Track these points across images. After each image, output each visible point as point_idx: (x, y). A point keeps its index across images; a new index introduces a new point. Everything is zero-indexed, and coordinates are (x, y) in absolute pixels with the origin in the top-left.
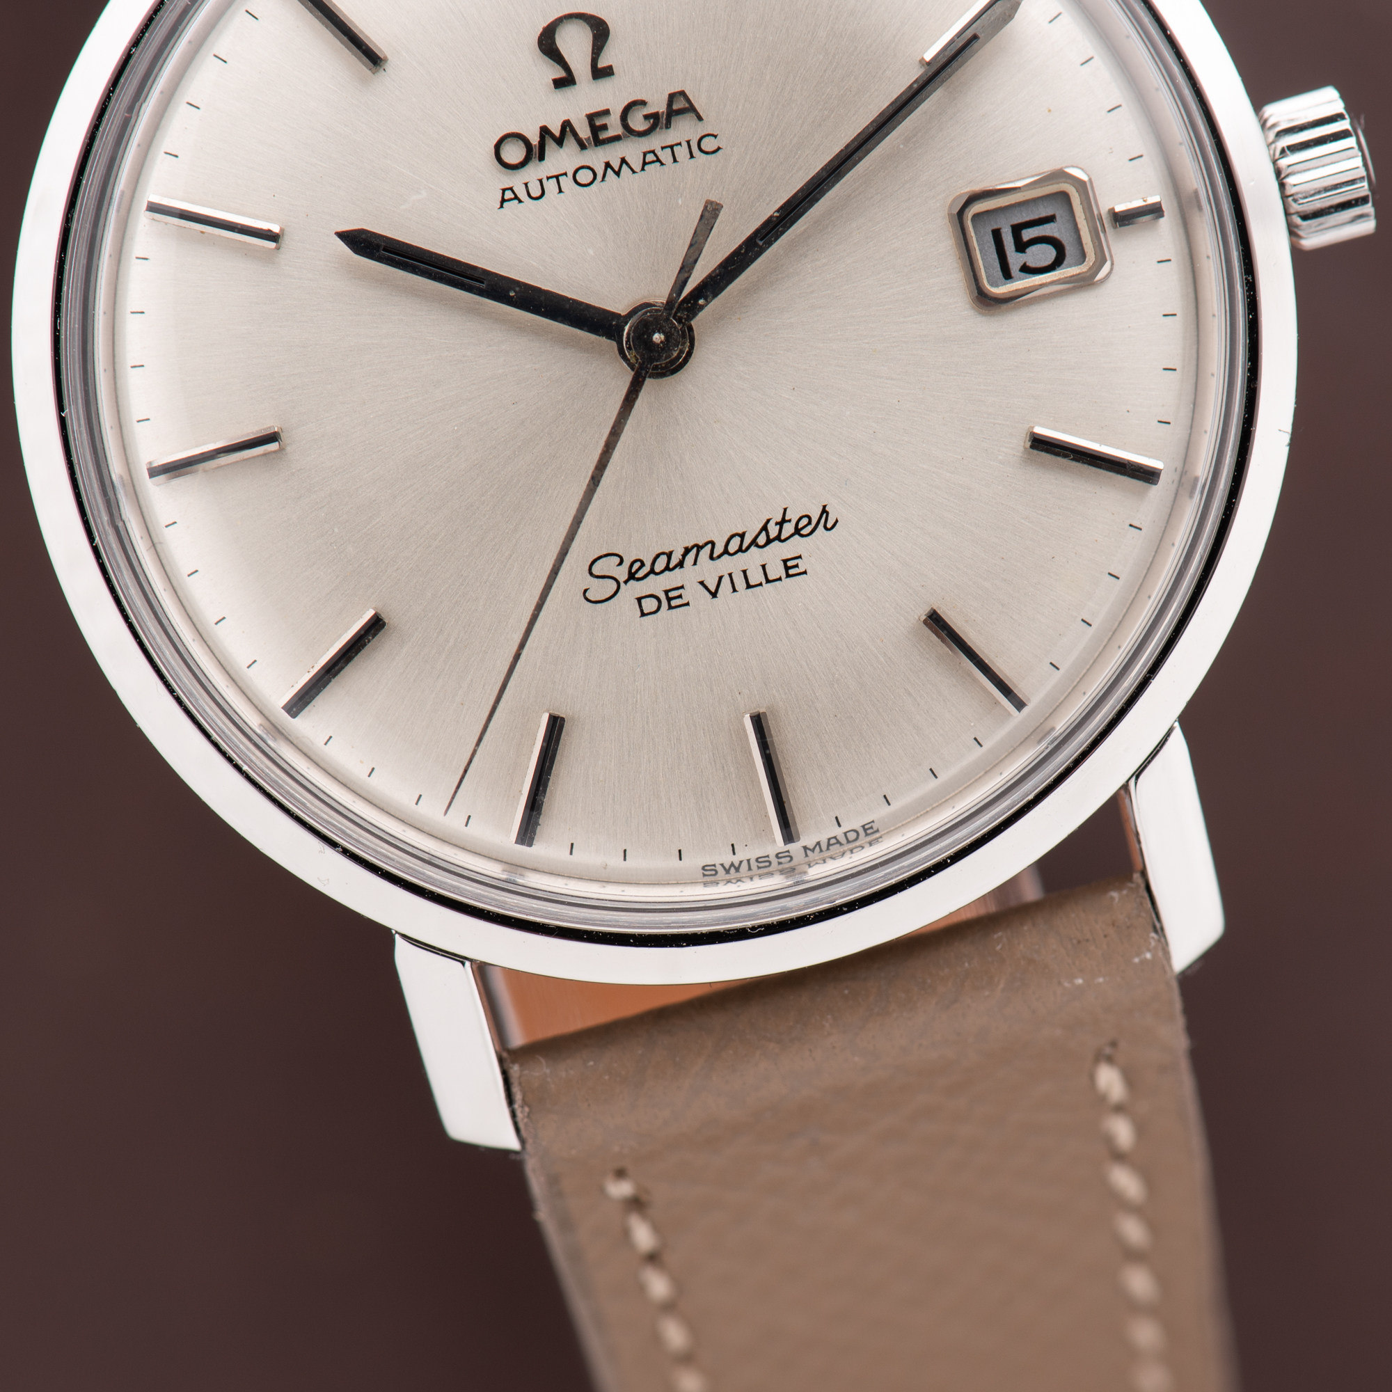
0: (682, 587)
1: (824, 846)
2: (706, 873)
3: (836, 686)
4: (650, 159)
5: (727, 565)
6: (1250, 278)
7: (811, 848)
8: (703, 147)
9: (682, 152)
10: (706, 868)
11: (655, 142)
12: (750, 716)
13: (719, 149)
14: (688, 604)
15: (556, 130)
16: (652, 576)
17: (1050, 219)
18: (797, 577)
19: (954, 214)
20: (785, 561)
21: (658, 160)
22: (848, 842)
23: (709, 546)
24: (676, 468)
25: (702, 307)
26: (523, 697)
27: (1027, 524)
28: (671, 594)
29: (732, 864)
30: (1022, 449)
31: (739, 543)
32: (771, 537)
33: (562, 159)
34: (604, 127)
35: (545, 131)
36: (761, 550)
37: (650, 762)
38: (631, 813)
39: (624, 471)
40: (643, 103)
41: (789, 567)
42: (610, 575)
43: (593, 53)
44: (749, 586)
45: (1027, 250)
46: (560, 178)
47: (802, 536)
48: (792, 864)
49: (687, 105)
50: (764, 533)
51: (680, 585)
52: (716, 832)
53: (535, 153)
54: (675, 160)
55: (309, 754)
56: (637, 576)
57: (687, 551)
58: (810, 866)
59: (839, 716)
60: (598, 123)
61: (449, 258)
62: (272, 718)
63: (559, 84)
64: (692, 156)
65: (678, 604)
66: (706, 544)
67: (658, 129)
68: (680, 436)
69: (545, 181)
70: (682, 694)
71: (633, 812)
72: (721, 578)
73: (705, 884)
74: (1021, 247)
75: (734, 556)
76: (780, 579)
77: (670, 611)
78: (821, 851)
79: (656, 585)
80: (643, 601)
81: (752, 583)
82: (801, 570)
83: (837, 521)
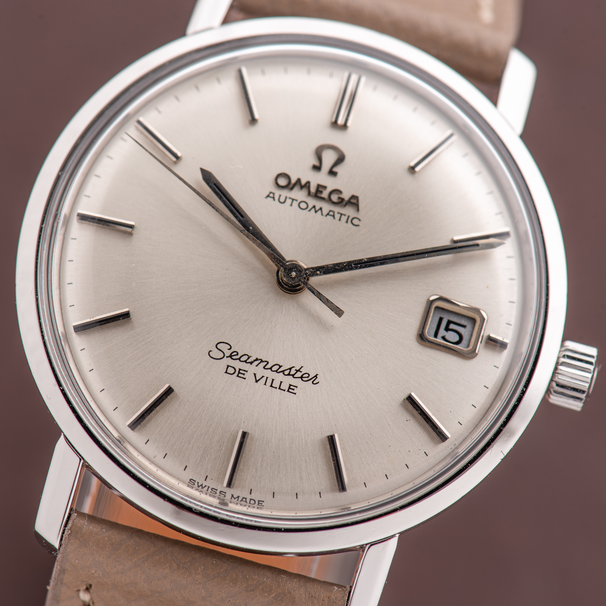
0: (247, 371)
1: (240, 499)
2: (190, 482)
3: (281, 441)
4: (331, 214)
5: (268, 373)
6: (524, 389)
7: (235, 497)
8: (353, 221)
9: (344, 218)
10: (191, 480)
11: (337, 209)
12: (243, 431)
13: (358, 226)
14: (245, 379)
16: (238, 361)
17: (464, 326)
18: (291, 394)
19: (430, 300)
20: (290, 385)
21: (334, 216)
22: (250, 503)
23: (266, 363)
24: (271, 328)
25: (317, 275)
26: (164, 375)
27: (388, 427)
28: (241, 371)
29: (202, 485)
30: (403, 399)
31: (277, 368)
32: (291, 374)
34: (321, 192)
35: (299, 180)
36: (284, 376)
37: (195, 427)
38: (176, 443)
39: (251, 317)
40: (341, 192)
41: (291, 389)
42: (223, 351)
43: (334, 164)
44: (271, 386)
45: (449, 332)
46: (294, 201)
47: (302, 380)
48: (224, 498)
49: (356, 203)
50: (289, 370)
51: (246, 370)
52: (203, 468)
53: (290, 186)
54: (340, 220)
55: (72, 351)
56: (232, 357)
57: (257, 360)
58: (231, 503)
59: (275, 453)
60: (320, 189)
62: (67, 328)
63: (314, 167)
64: (347, 222)
65: (241, 376)
66: (265, 361)
67: (340, 205)
68: (280, 317)
69: (288, 198)
70: (222, 410)
71: (177, 443)
72: (263, 377)
73: (188, 486)
74: (447, 329)
75: (273, 372)
76: (284, 390)
77: (237, 377)
78: (238, 500)
79: (238, 365)
80: (229, 367)
81: (273, 385)
82: (294, 392)
83: (318, 383)
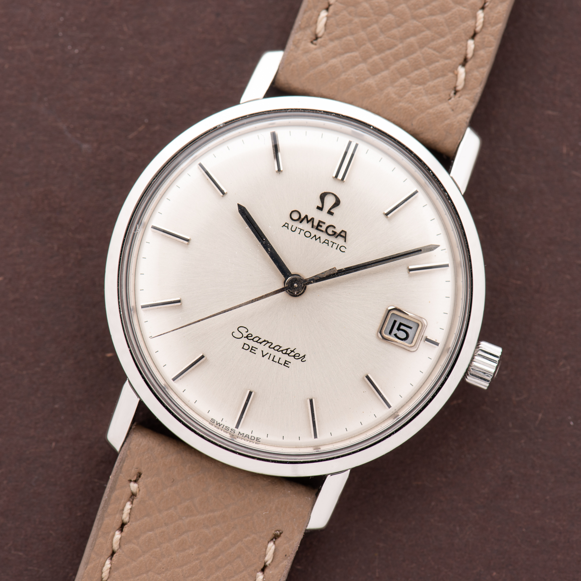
0: (257, 349)
1: (244, 436)
2: (212, 421)
3: (276, 399)
4: (326, 242)
5: (271, 351)
6: (447, 377)
7: (241, 434)
8: (341, 249)
10: (212, 419)
11: (331, 239)
12: (250, 391)
13: (344, 252)
15: (309, 219)
16: (252, 340)
17: (410, 328)
18: (286, 367)
19: (388, 310)
20: (286, 361)
21: (328, 244)
22: (251, 439)
23: (271, 344)
24: (277, 319)
25: (311, 283)
26: (200, 346)
27: (350, 396)
28: (253, 348)
29: (219, 423)
30: (362, 377)
31: (278, 348)
32: (287, 353)
33: (306, 226)
34: (321, 226)
35: (306, 217)
36: (282, 354)
37: (218, 384)
39: (264, 311)
40: (334, 227)
41: (286, 363)
42: (242, 333)
43: (332, 207)
44: (273, 360)
45: (400, 331)
46: (302, 230)
47: (295, 358)
48: (234, 434)
49: (345, 236)
50: (286, 350)
51: (257, 348)
52: (221, 413)
53: (300, 220)
54: (332, 247)
55: (140, 321)
56: (248, 338)
57: (265, 341)
58: (237, 437)
60: (321, 224)
61: (260, 229)
62: (137, 307)
63: (318, 208)
64: (337, 249)
65: (253, 352)
67: (333, 236)
68: (283, 313)
69: (297, 228)
71: (205, 393)
72: (268, 353)
73: (210, 423)
74: (399, 329)
75: (275, 351)
76: (281, 364)
77: (250, 352)
78: (243, 436)
79: (251, 343)
80: (245, 345)
81: (274, 360)
82: (288, 366)
83: (305, 361)
